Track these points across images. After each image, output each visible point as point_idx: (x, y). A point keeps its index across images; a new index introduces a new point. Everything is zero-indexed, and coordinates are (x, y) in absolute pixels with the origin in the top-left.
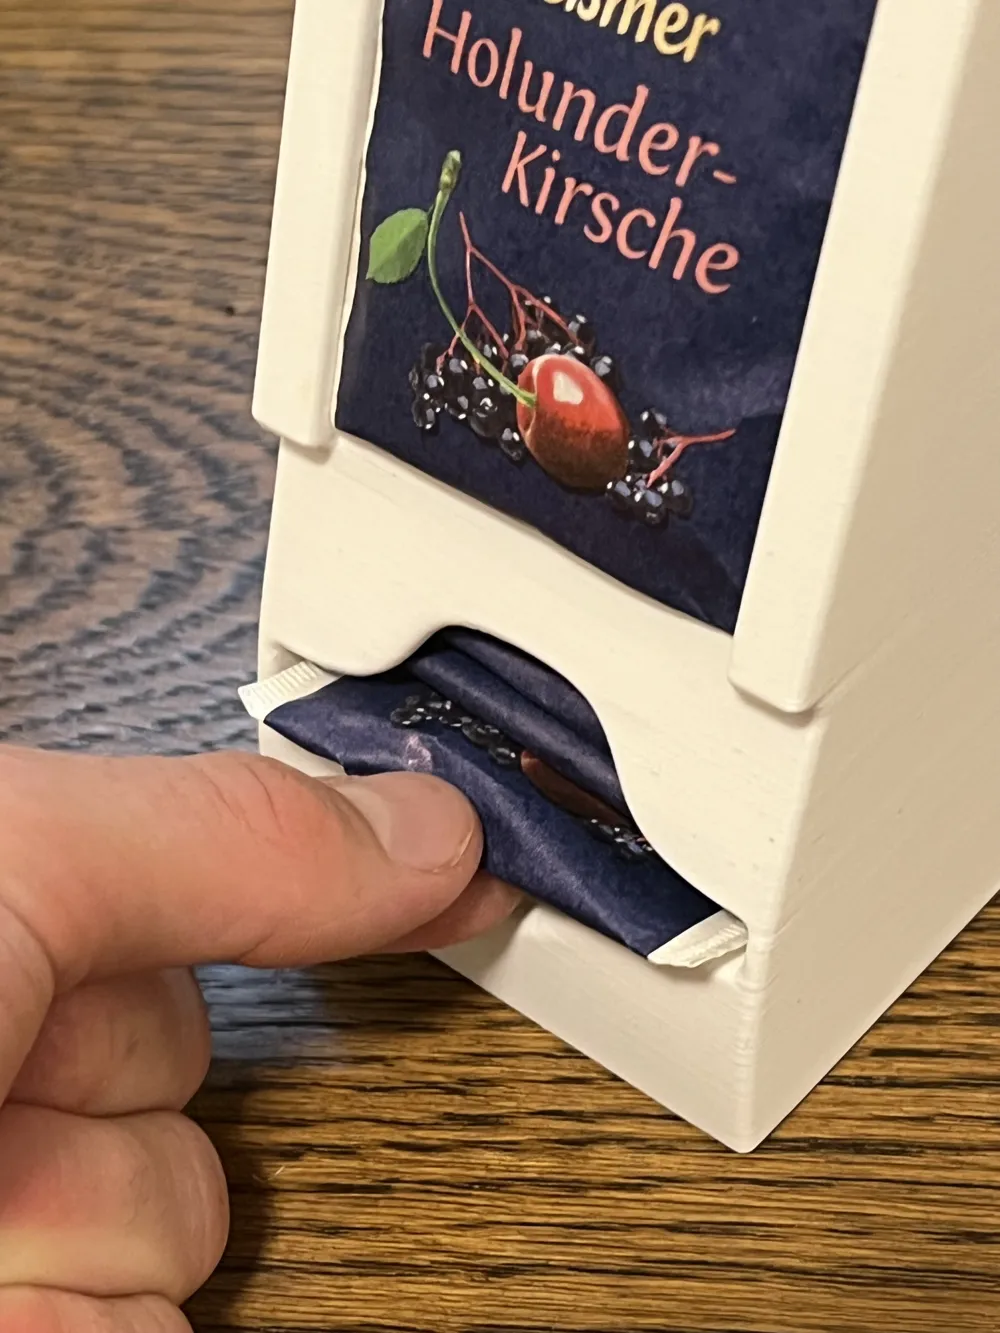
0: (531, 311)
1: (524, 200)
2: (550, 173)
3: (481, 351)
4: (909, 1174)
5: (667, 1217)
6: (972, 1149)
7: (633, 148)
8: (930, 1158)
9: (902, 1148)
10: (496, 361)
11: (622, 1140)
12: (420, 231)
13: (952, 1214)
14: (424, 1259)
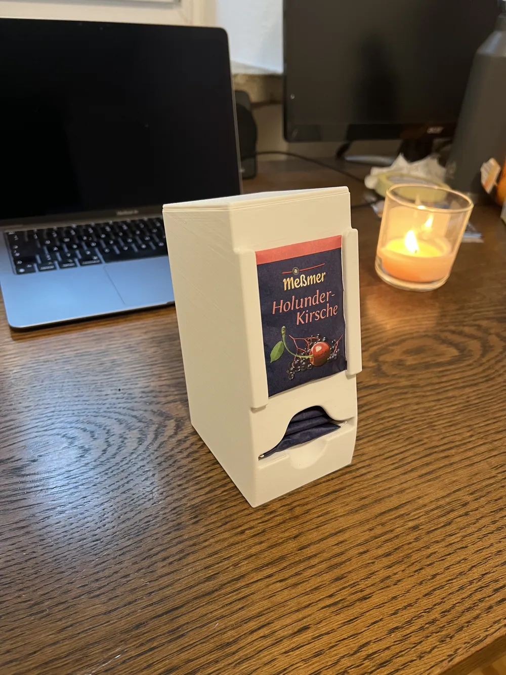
0: (309, 340)
1: (303, 323)
2: (307, 315)
3: (301, 355)
4: (347, 492)
5: (316, 515)
6: (352, 485)
7: (319, 301)
8: (347, 489)
9: (342, 489)
10: (304, 355)
11: (299, 505)
12: (282, 344)
13: (357, 496)
14: (281, 541)
